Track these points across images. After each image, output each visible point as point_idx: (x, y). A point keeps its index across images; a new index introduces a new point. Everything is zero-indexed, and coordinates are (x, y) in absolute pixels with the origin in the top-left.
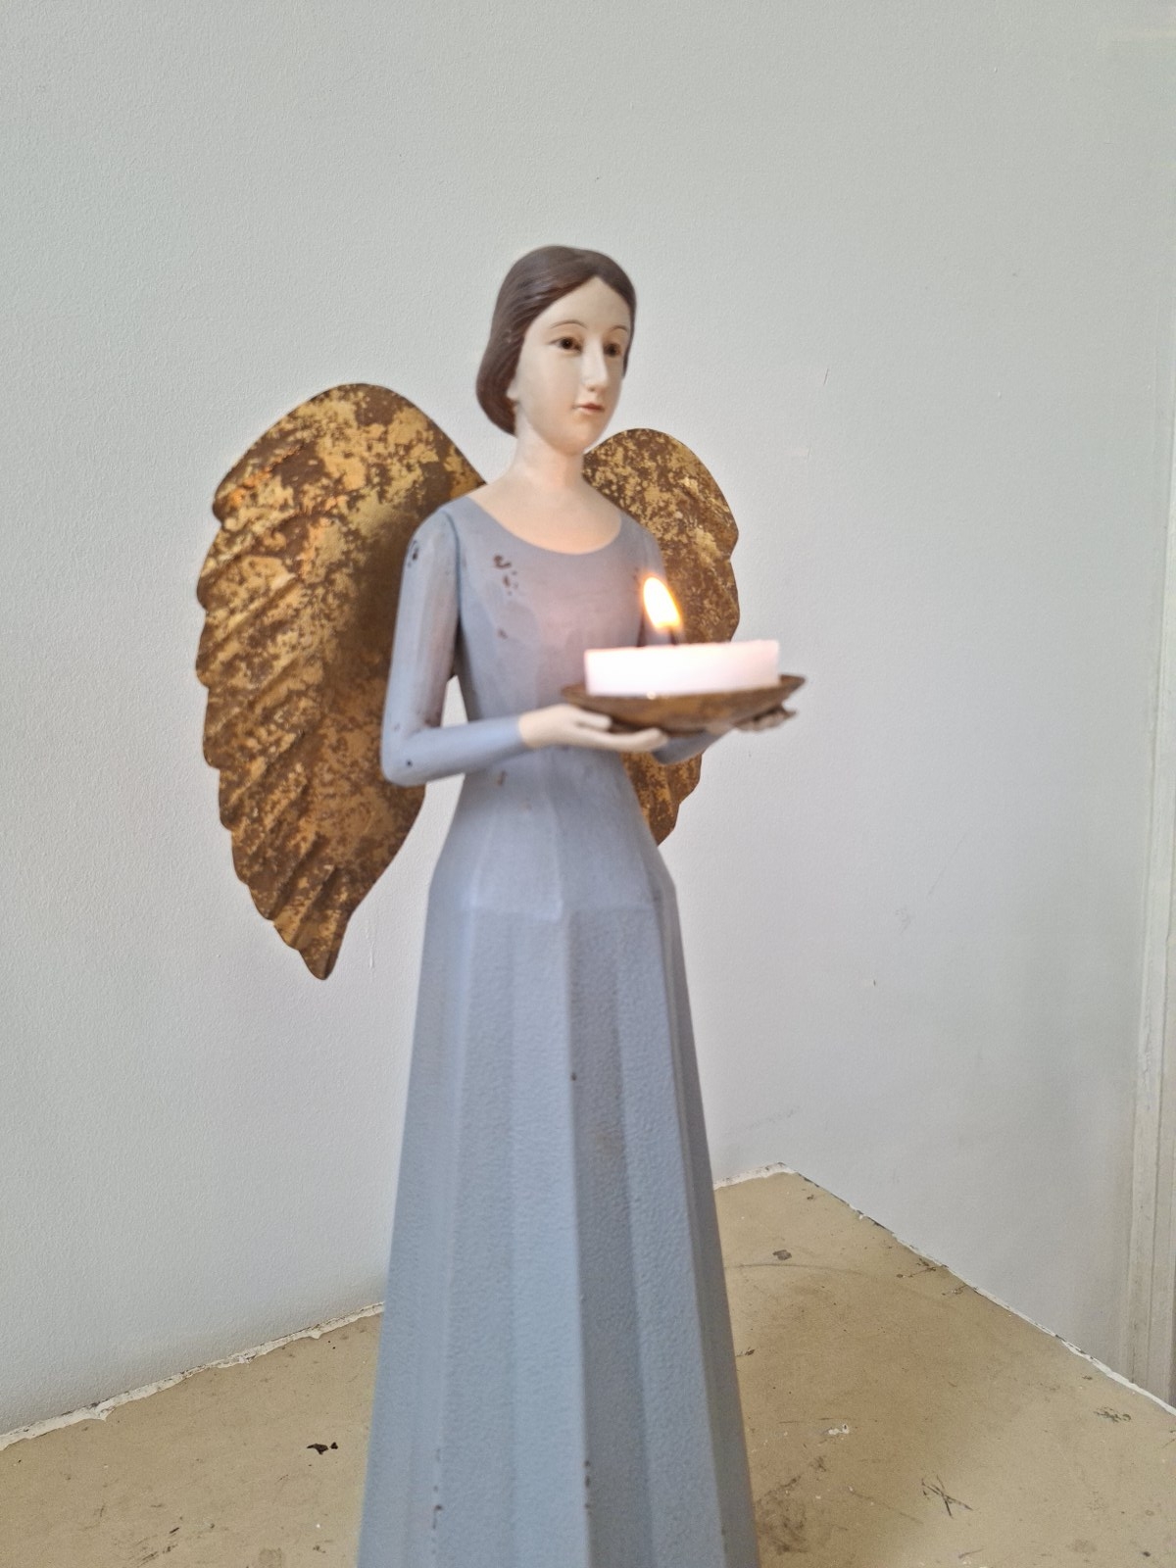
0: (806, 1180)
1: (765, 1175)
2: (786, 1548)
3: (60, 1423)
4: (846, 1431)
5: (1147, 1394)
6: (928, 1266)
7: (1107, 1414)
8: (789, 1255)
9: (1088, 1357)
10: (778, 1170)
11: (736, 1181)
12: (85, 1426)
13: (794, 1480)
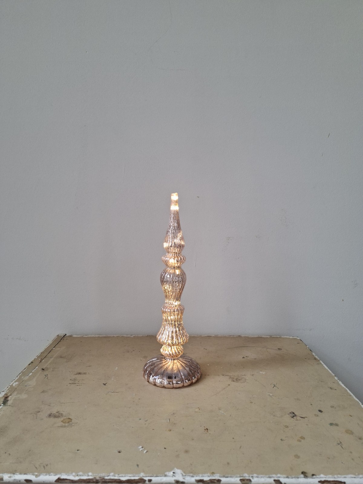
0: (301, 340)
1: (291, 338)
2: (233, 381)
3: (126, 336)
4: (263, 373)
5: (347, 389)
6: (315, 359)
7: (331, 388)
8: (282, 349)
9: (338, 380)
10: (296, 338)
11: (282, 337)
12: (129, 337)
13: (245, 375)
